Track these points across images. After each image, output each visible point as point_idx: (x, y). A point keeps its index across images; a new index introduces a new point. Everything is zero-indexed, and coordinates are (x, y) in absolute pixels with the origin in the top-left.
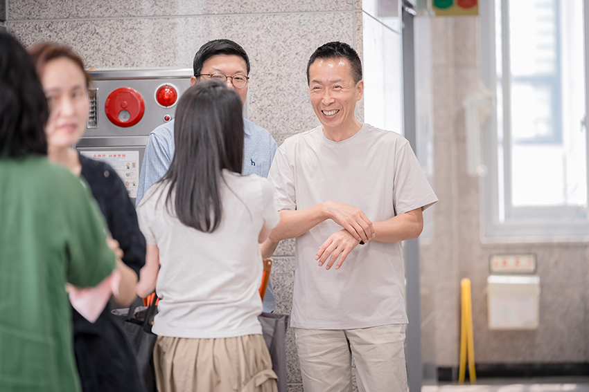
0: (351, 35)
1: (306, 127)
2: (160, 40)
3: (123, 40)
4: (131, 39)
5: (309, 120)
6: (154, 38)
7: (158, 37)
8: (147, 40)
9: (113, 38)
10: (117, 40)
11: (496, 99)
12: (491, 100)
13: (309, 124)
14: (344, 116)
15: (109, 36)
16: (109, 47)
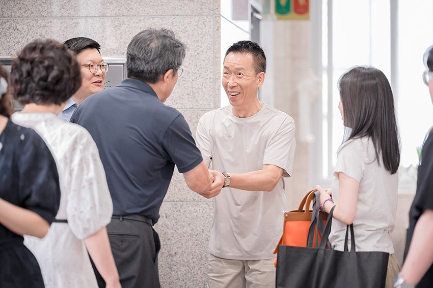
0: (212, 34)
1: (177, 103)
2: (65, 35)
3: (37, 35)
4: (43, 34)
5: (178, 98)
6: (61, 33)
7: (64, 33)
8: (56, 35)
9: (30, 34)
10: (33, 35)
11: (322, 84)
12: (319, 85)
13: (179, 101)
14: (244, 97)
15: (27, 32)
16: (26, 40)
